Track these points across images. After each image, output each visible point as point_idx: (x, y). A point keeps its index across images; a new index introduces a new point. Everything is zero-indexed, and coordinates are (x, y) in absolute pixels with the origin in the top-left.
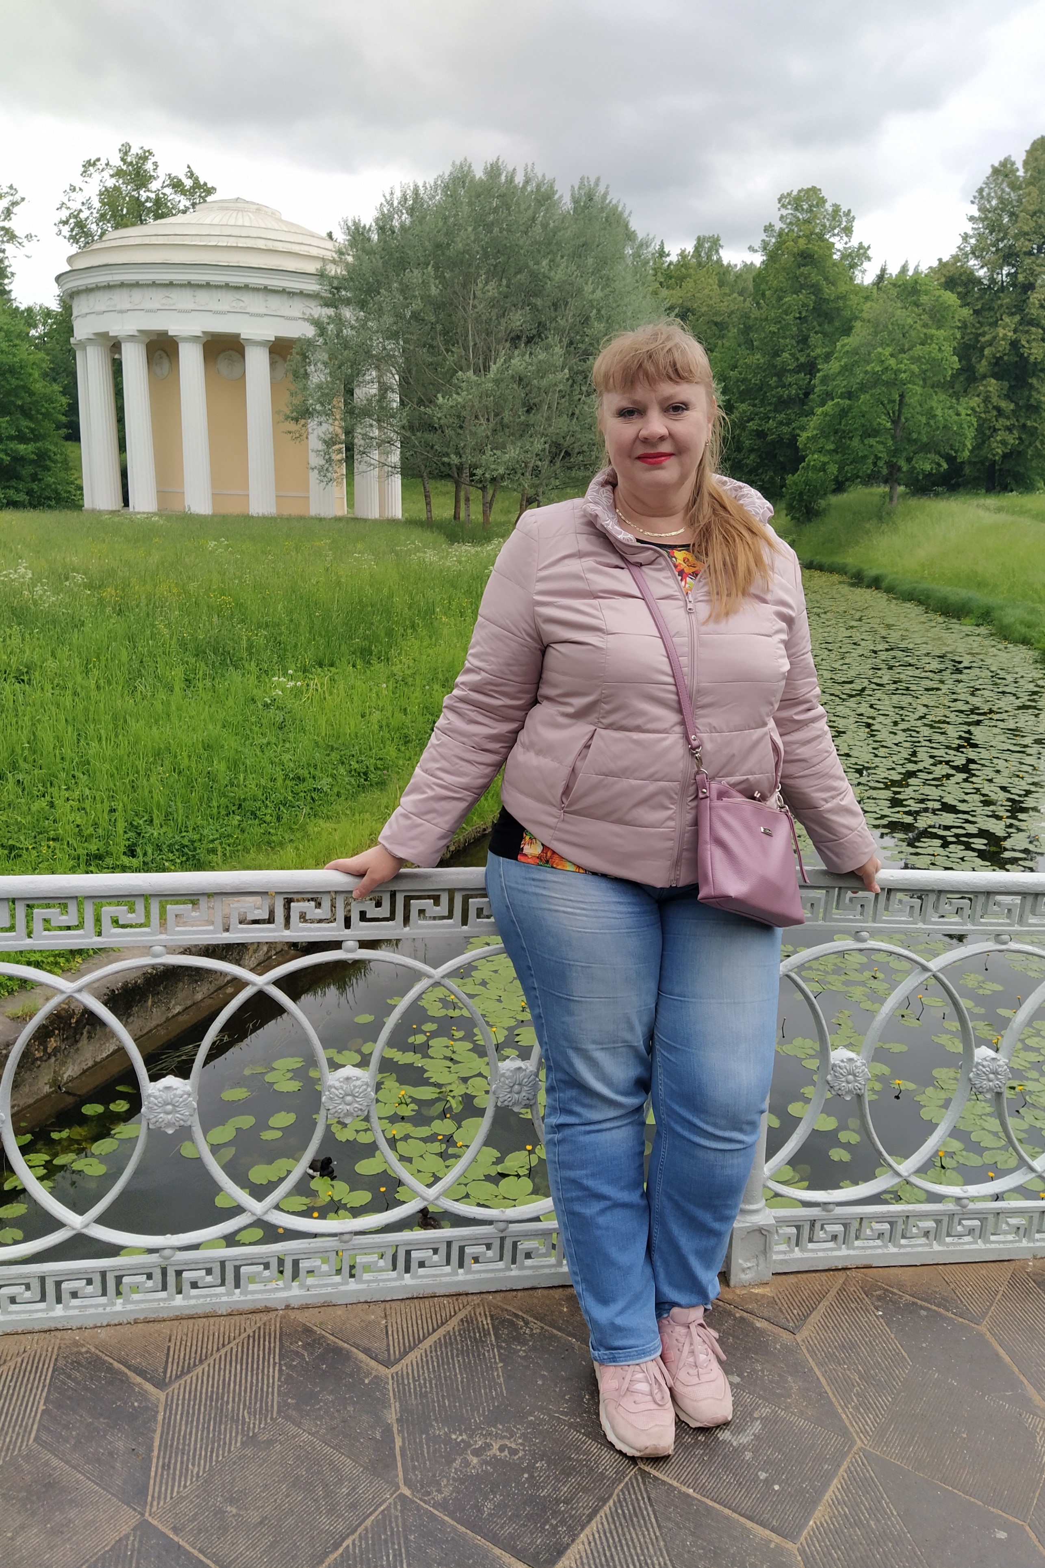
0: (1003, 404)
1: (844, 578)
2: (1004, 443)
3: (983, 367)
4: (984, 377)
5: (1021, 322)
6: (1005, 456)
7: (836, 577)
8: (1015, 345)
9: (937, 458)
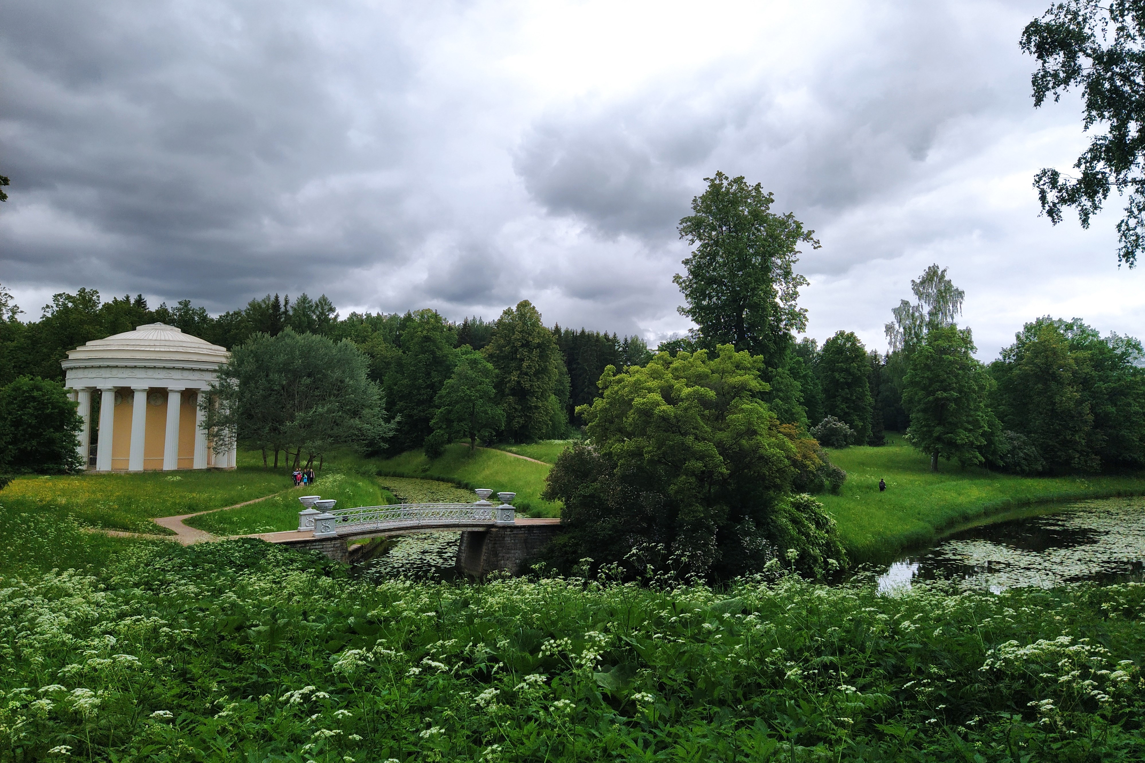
0: (516, 406)
1: (453, 485)
2: (518, 422)
3: (507, 391)
4: (508, 395)
5: (520, 374)
6: (520, 428)
7: (450, 484)
8: (518, 382)
9: (490, 430)
